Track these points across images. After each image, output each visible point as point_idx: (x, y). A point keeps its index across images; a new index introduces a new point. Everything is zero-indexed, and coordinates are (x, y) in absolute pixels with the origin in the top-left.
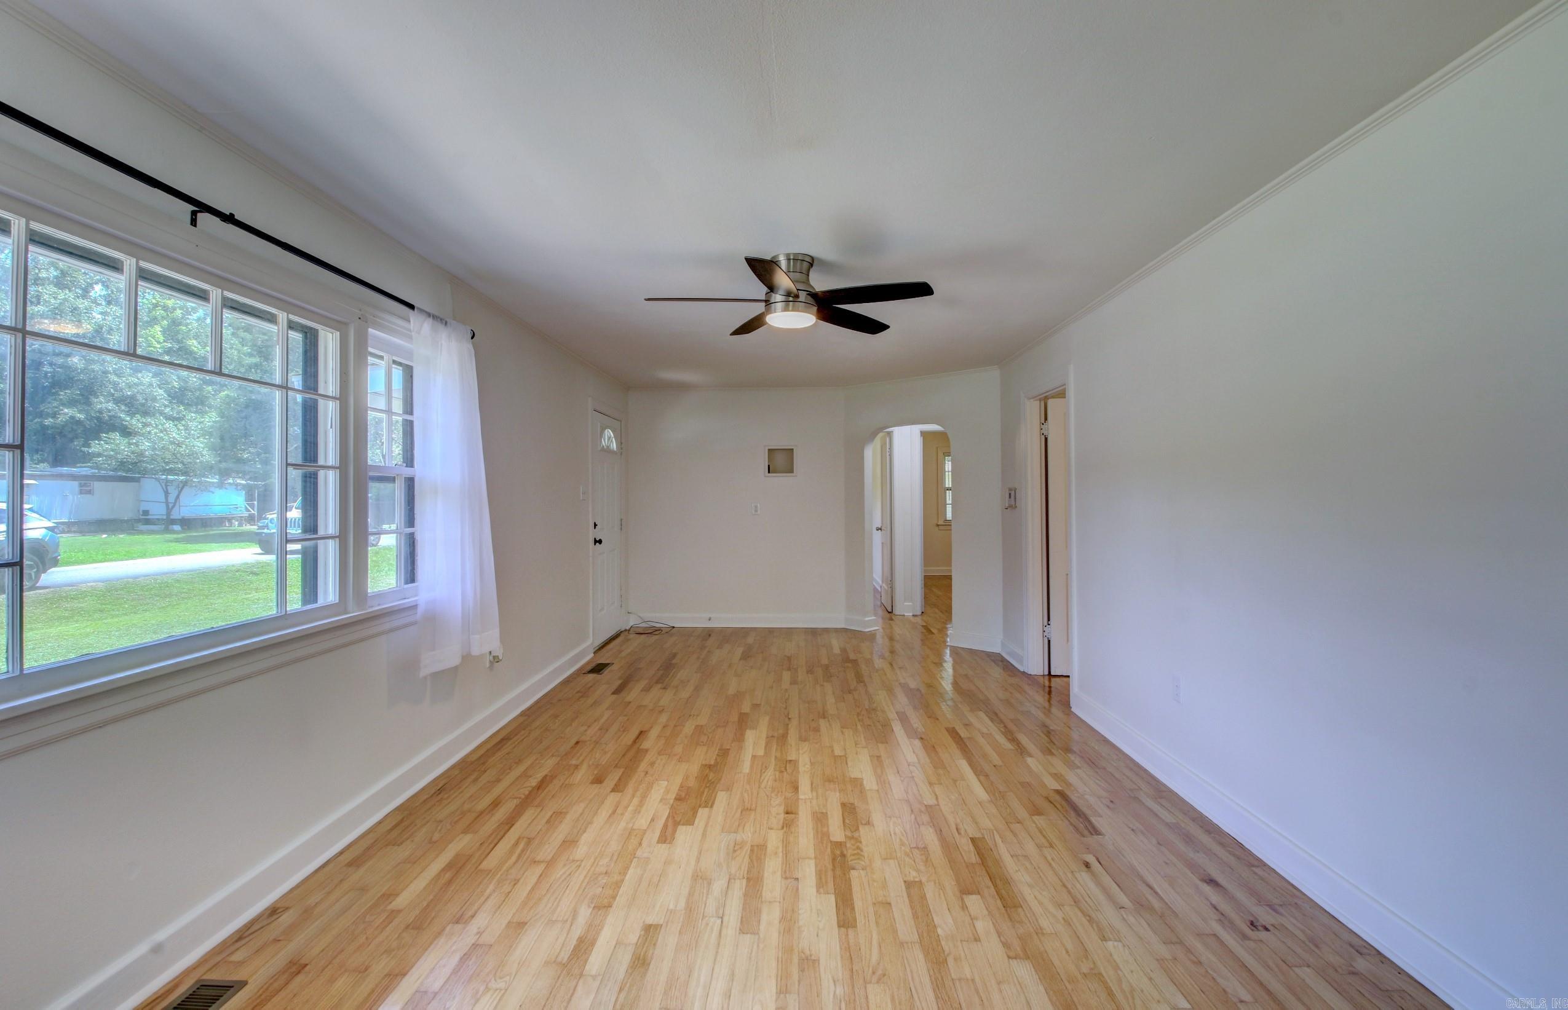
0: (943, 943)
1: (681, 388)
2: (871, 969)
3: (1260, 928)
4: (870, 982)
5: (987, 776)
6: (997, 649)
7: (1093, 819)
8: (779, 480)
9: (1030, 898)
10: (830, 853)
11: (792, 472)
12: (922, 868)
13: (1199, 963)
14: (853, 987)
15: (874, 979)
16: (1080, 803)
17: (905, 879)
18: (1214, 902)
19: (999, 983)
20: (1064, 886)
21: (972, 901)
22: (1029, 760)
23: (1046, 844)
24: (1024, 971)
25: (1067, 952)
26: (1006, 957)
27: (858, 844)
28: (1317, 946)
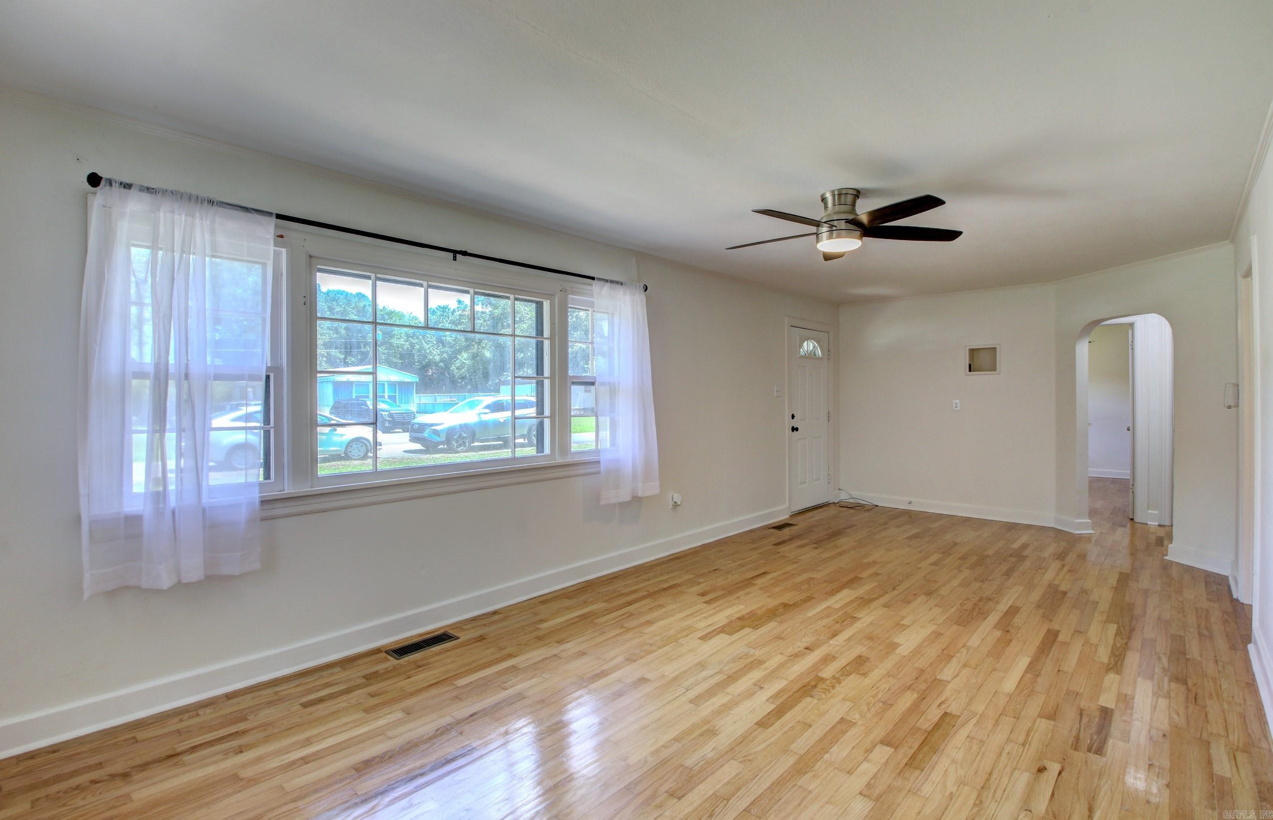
0: (820, 763)
1: (882, 300)
2: (746, 754)
4: (736, 760)
6: (1226, 571)
8: (978, 378)
9: (941, 768)
10: (807, 681)
11: (995, 370)
12: (869, 716)
14: (722, 757)
15: (741, 760)
17: (845, 717)
19: (828, 803)
20: (991, 773)
21: (883, 750)
22: (1111, 676)
23: (1020, 741)
26: (858, 793)
27: (836, 684)
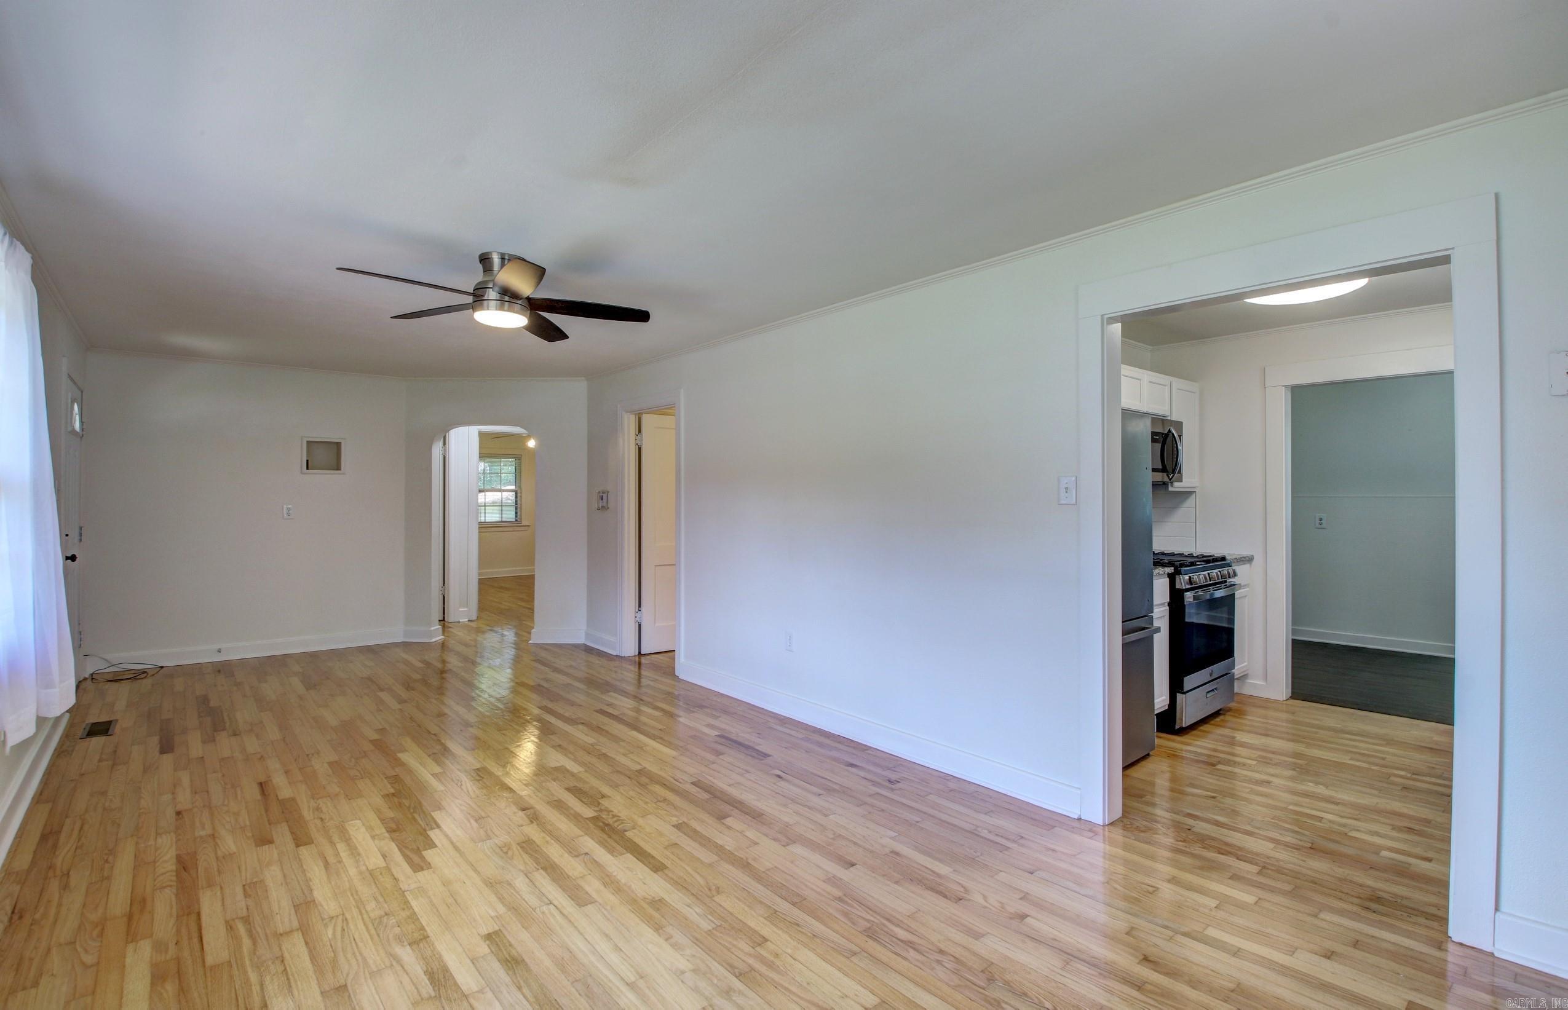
0: (736, 853)
2: (706, 888)
3: (895, 782)
4: (714, 896)
5: (661, 738)
6: (581, 640)
7: (757, 748)
8: (320, 478)
9: (764, 808)
10: (594, 827)
12: (677, 813)
13: (883, 810)
14: (706, 904)
15: (714, 893)
16: (739, 739)
17: (672, 824)
18: (863, 776)
19: (792, 862)
20: (777, 793)
21: (729, 821)
22: (681, 720)
23: (744, 772)
24: (798, 850)
25: (813, 830)
26: (783, 847)
27: (611, 813)
28: (927, 783)
